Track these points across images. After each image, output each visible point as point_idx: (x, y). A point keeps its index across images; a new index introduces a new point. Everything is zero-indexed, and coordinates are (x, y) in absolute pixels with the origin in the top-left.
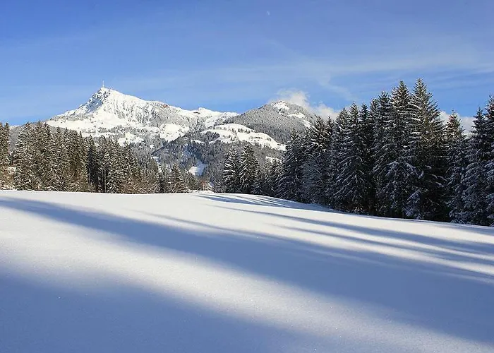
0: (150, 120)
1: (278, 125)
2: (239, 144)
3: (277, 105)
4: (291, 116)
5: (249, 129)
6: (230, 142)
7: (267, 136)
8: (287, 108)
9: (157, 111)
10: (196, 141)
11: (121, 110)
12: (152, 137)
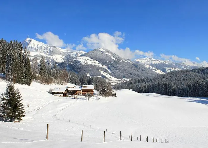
0: (49, 53)
1: (102, 58)
2: (89, 65)
3: (100, 49)
4: (106, 54)
5: (91, 59)
6: (85, 64)
7: (98, 62)
8: (104, 51)
9: (52, 49)
10: (72, 63)
11: (37, 48)
12: (50, 60)
